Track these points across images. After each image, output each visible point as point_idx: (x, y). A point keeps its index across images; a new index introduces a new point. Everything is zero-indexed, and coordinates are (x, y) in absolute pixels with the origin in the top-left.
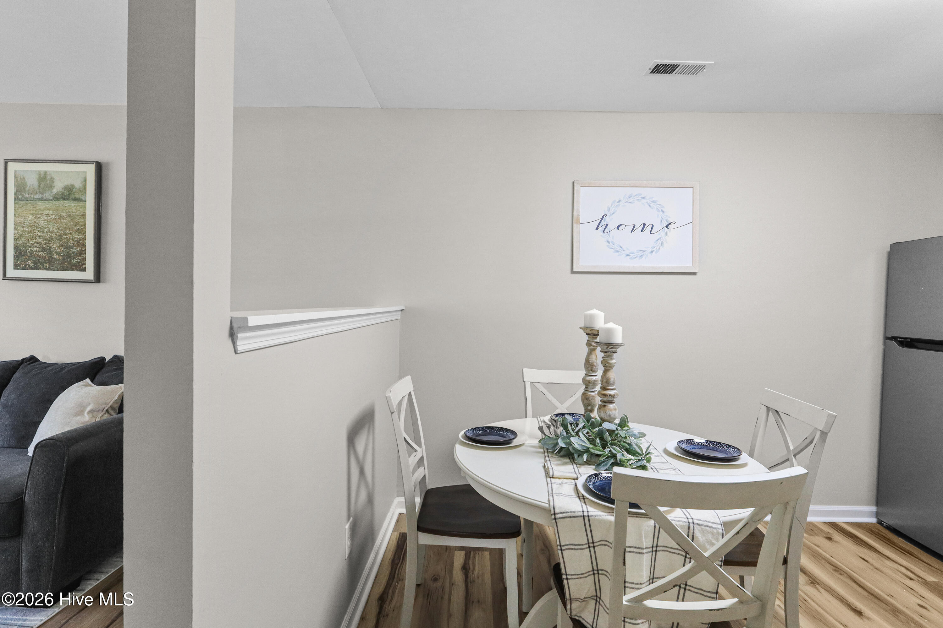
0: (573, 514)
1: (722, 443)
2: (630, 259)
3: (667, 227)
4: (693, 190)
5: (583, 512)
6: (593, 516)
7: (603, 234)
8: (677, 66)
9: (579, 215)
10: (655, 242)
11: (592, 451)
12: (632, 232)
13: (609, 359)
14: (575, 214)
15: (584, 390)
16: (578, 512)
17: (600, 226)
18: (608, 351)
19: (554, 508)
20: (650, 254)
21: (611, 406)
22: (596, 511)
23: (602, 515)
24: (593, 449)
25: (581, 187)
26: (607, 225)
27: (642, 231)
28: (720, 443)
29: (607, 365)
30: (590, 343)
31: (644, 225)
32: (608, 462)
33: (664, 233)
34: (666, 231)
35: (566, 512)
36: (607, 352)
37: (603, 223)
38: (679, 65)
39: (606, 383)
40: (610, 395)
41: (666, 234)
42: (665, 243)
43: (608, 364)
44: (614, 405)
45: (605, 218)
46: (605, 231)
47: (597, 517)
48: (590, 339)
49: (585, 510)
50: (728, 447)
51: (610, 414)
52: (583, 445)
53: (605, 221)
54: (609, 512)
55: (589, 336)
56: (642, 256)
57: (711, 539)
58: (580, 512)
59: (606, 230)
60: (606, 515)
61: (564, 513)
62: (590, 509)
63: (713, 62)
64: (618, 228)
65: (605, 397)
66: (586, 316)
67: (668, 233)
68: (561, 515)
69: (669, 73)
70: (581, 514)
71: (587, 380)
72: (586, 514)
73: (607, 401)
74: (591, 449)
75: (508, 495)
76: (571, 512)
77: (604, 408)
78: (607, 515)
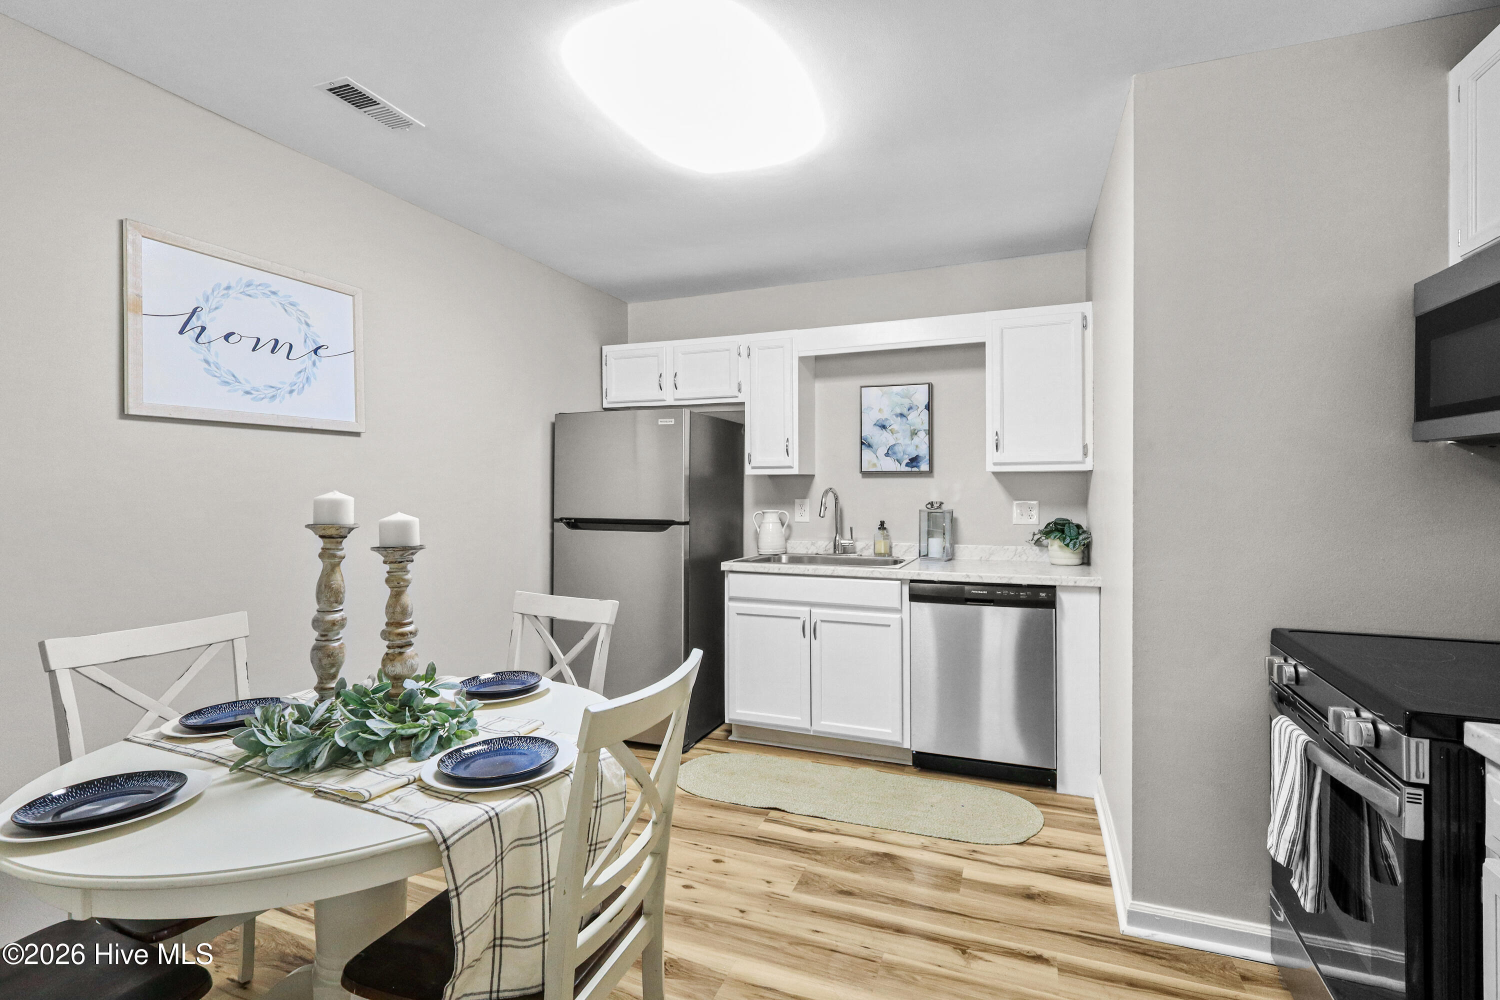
0: (474, 825)
1: (505, 672)
2: (252, 399)
3: (315, 351)
4: (354, 300)
5: (487, 812)
6: (502, 811)
7: (194, 345)
8: (375, 103)
9: (139, 296)
10: (296, 375)
11: (403, 732)
12: (254, 350)
13: (404, 573)
14: (130, 291)
15: (317, 640)
16: (480, 817)
17: (188, 328)
18: (403, 560)
19: (441, 833)
20: (288, 395)
21: (409, 651)
22: (502, 801)
23: (514, 803)
24: (403, 729)
25: (143, 237)
26: (203, 329)
27: (272, 352)
28: (502, 673)
29: (402, 583)
30: (331, 554)
31: (277, 341)
32: (432, 741)
33: (311, 363)
34: (313, 359)
35: (463, 827)
36: (401, 562)
37: (194, 322)
38: (378, 104)
39: (402, 613)
40: (411, 633)
41: (314, 364)
42: (312, 379)
43: (404, 582)
44: (412, 648)
45: (198, 315)
46: (199, 340)
47: (508, 810)
48: (328, 546)
49: (488, 809)
50: (514, 675)
51: (412, 663)
52: (385, 729)
53: (198, 318)
54: (518, 795)
55: (325, 539)
56: (273, 397)
57: (615, 771)
58: (483, 815)
59: (202, 339)
60: (518, 801)
61: (459, 830)
62: (493, 804)
63: (424, 126)
64: (227, 337)
65: (402, 638)
66: (318, 505)
67: (317, 363)
68: (456, 837)
69: (357, 106)
70: (486, 817)
71: (328, 622)
72: (492, 813)
73: (404, 645)
74: (400, 730)
75: (333, 861)
76: (470, 823)
77: (401, 657)
78: (520, 799)
